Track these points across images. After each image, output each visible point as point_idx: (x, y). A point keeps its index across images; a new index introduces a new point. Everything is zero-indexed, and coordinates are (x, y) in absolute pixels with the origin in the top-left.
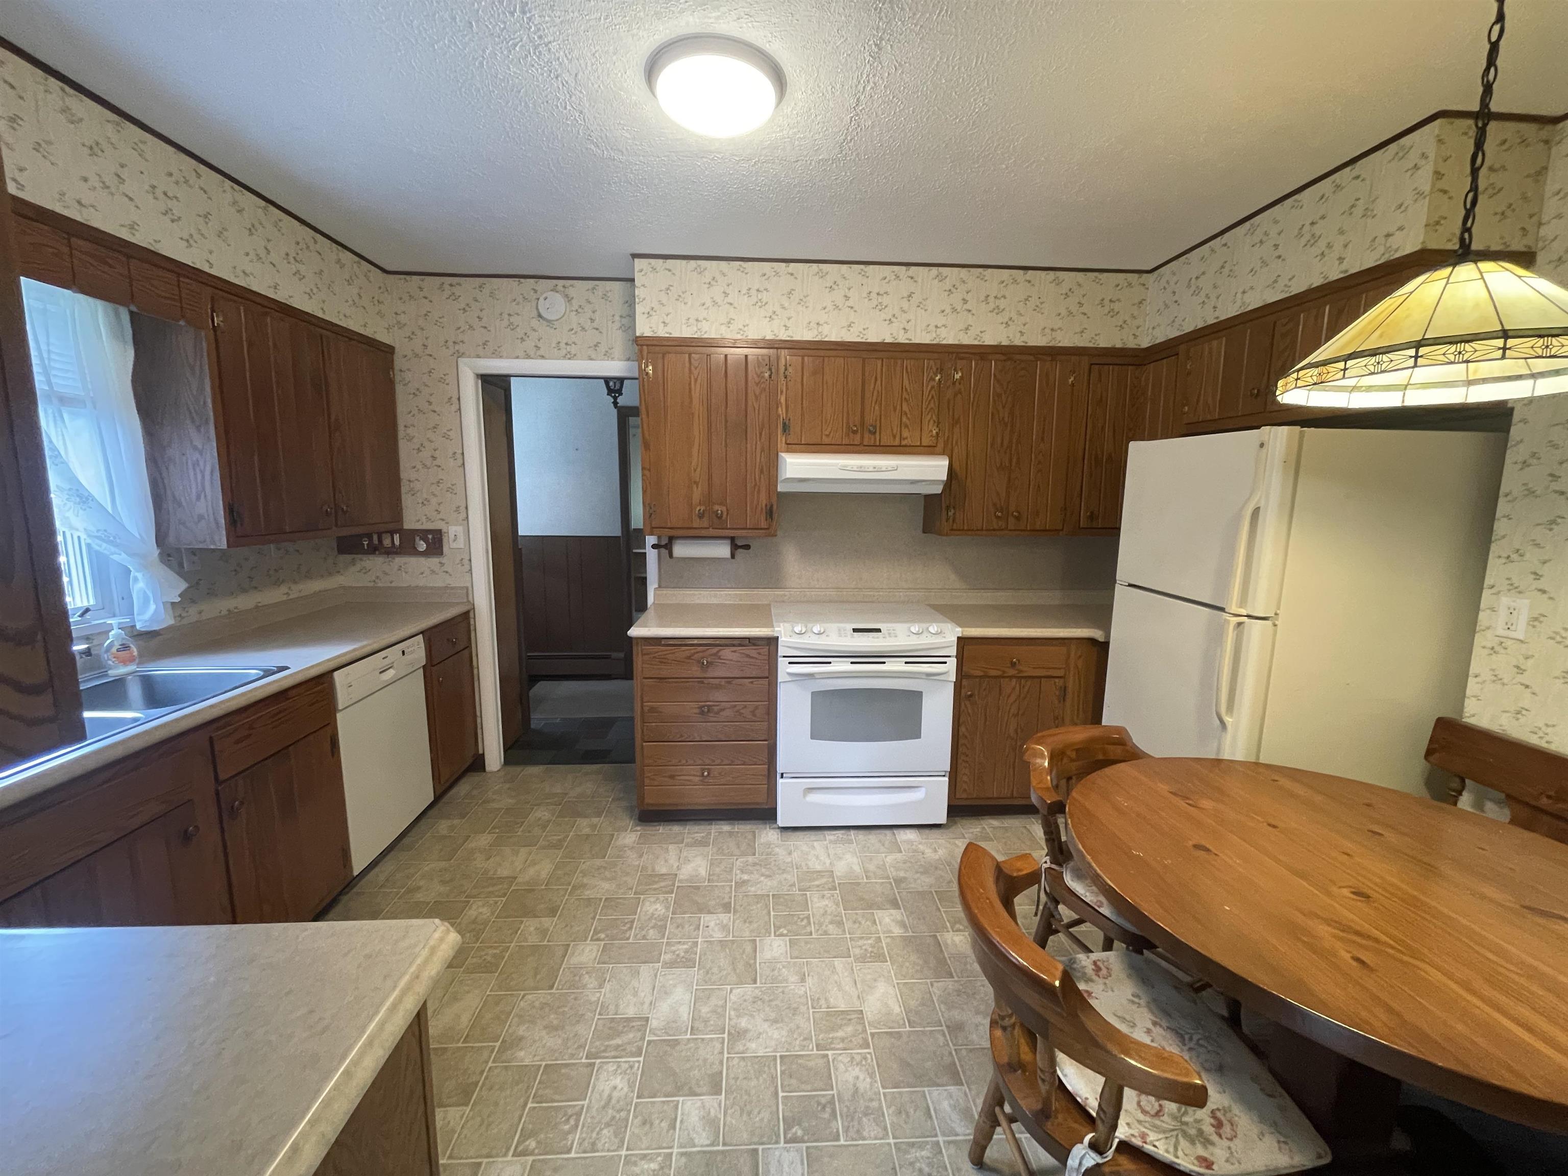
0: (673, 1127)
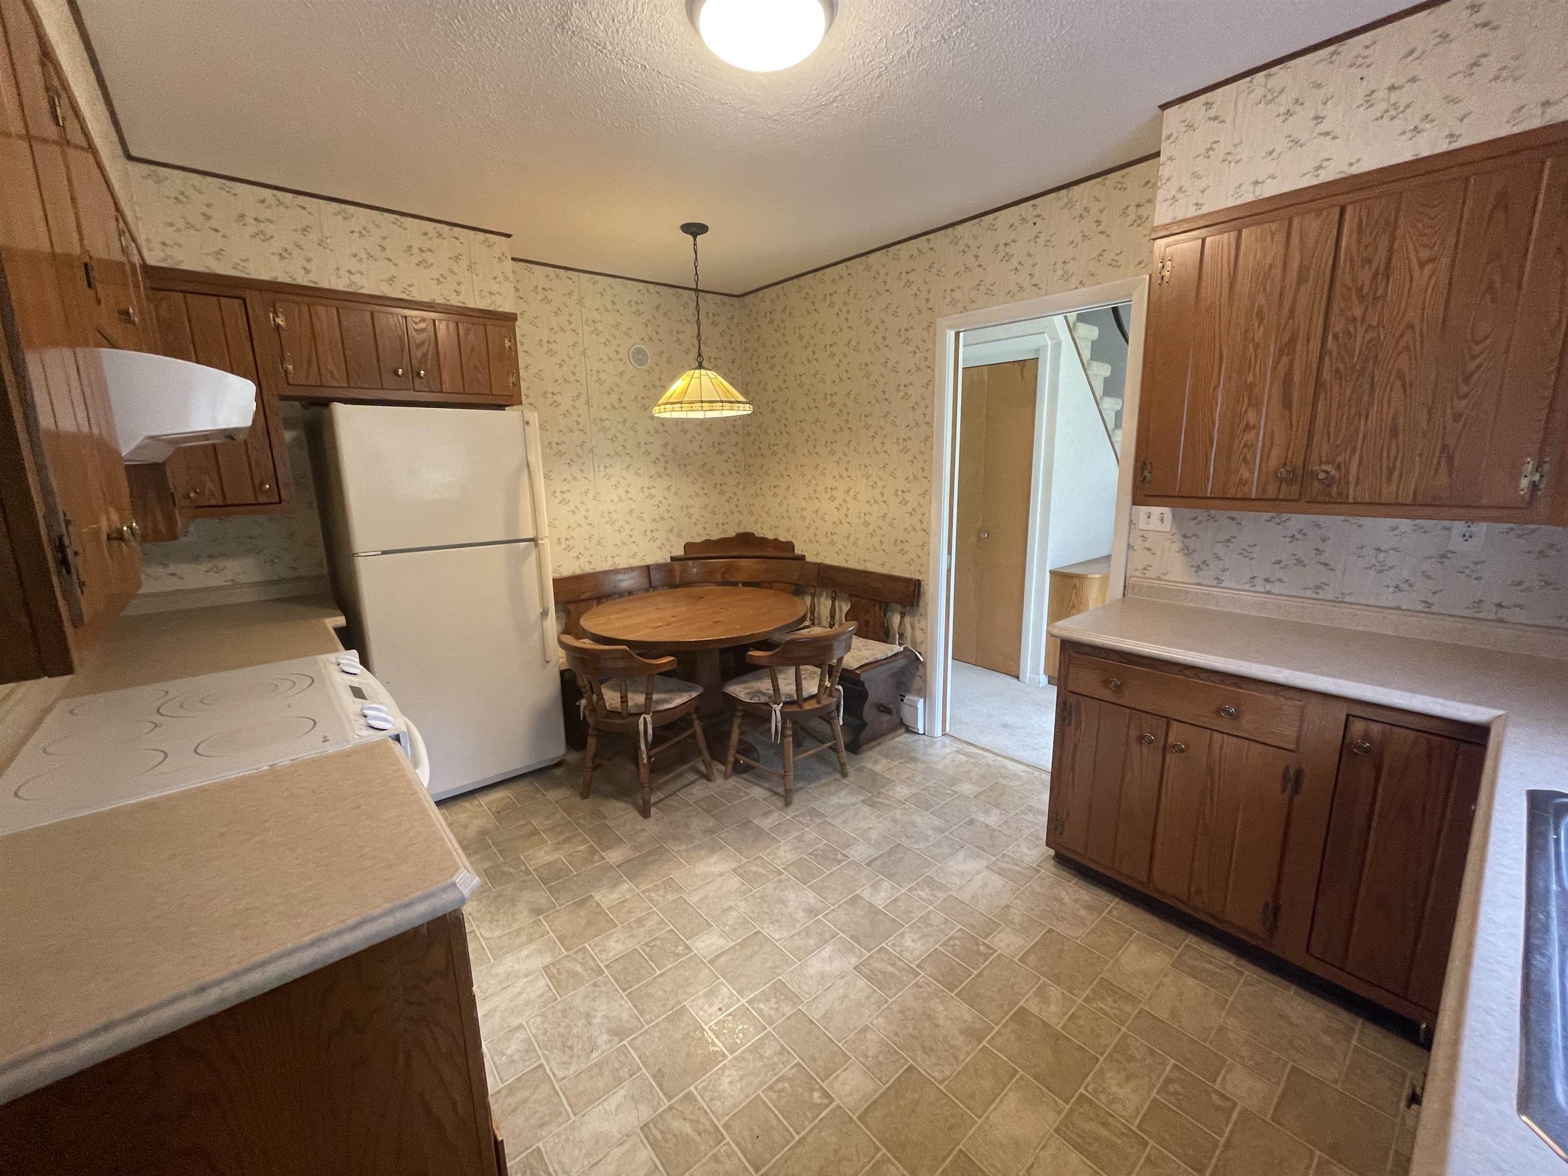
0: (896, 899)
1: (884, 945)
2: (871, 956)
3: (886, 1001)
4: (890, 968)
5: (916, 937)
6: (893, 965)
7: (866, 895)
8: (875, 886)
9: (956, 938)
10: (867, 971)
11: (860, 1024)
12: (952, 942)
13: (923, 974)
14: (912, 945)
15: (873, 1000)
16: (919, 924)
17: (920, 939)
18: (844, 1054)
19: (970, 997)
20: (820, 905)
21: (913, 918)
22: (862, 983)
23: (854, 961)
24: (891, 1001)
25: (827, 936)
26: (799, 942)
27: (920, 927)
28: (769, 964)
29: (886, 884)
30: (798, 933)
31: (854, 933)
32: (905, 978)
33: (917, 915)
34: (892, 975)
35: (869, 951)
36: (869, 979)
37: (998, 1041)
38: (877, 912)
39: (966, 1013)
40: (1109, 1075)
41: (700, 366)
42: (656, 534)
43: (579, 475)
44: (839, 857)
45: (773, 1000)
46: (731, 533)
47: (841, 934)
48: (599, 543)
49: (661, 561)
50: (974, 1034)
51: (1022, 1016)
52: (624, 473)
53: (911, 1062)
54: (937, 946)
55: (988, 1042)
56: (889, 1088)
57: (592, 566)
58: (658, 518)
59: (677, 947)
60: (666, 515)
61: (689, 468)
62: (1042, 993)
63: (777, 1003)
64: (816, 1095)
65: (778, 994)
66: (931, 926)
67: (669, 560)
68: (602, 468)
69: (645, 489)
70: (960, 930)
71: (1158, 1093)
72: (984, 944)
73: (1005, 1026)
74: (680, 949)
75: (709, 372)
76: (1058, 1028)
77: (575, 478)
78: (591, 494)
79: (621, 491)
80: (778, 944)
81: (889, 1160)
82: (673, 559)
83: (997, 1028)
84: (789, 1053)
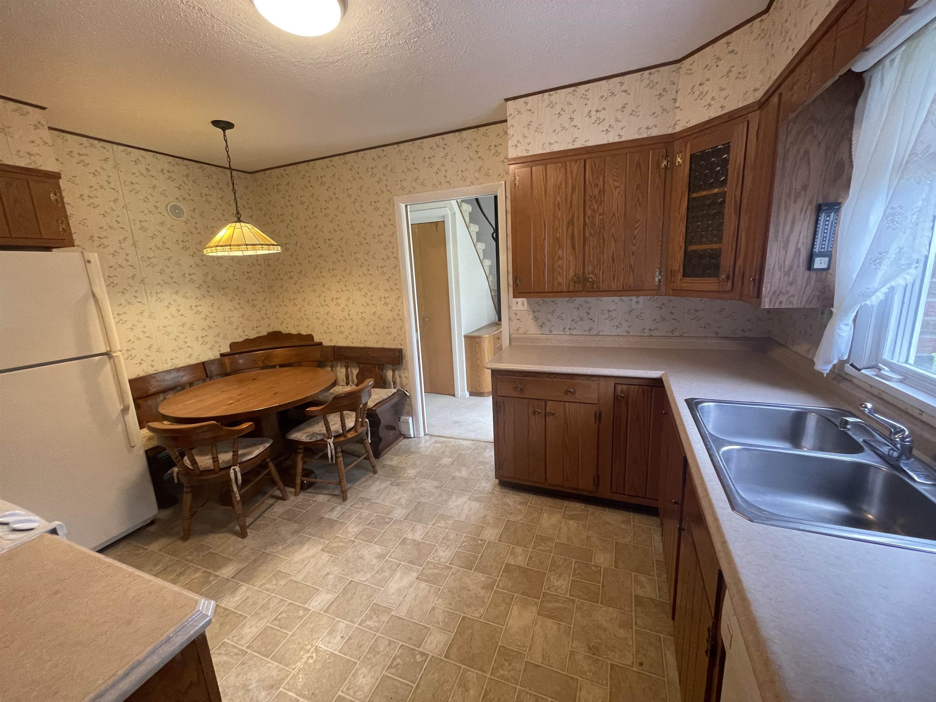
0: (427, 533)
1: (428, 559)
2: (423, 569)
3: (440, 589)
4: (436, 571)
5: (444, 549)
6: (437, 568)
7: (410, 536)
8: (413, 530)
9: (465, 542)
10: (424, 577)
11: (430, 608)
12: (463, 545)
13: (454, 567)
14: (444, 554)
15: (432, 591)
16: (444, 541)
17: (446, 549)
18: (426, 627)
19: (481, 569)
20: (385, 552)
21: (439, 539)
22: (423, 585)
23: (415, 575)
24: (442, 588)
25: (394, 567)
26: (379, 577)
27: (444, 543)
28: (365, 597)
29: (419, 526)
30: (377, 572)
31: (410, 559)
32: (445, 573)
33: (441, 537)
34: (438, 574)
35: (421, 566)
36: (426, 581)
37: (501, 585)
38: (419, 543)
39: (481, 577)
40: (552, 578)
41: (239, 221)
42: (206, 339)
43: (133, 301)
44: (387, 520)
45: (375, 617)
46: (264, 333)
47: (402, 563)
48: (158, 350)
49: (212, 358)
50: (488, 587)
51: (508, 569)
52: (174, 296)
53: (463, 615)
54: (457, 549)
55: (497, 587)
56: (456, 634)
57: (154, 369)
58: (206, 328)
59: (298, 611)
60: (213, 325)
61: (227, 290)
62: (513, 553)
63: (377, 617)
64: (418, 657)
65: (377, 612)
66: (450, 540)
67: (219, 357)
68: (154, 294)
69: (193, 307)
70: (466, 536)
71: (573, 576)
72: (479, 539)
73: (502, 576)
74: (301, 613)
75: (247, 224)
76: (525, 566)
77: (129, 303)
78: (146, 314)
79: (173, 309)
80: (366, 583)
81: (467, 670)
82: (222, 355)
83: (498, 579)
84: (394, 642)
